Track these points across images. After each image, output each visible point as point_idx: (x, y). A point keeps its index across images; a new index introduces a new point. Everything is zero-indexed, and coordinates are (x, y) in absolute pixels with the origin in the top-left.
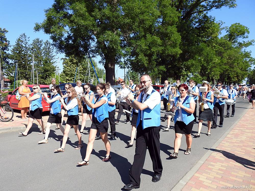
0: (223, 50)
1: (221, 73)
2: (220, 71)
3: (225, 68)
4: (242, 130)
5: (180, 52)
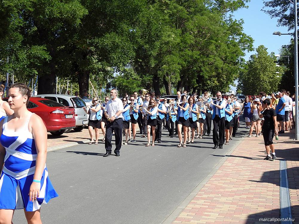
0: (185, 13)
1: (182, 66)
2: (181, 62)
3: (192, 57)
4: (213, 198)
5: (83, 12)
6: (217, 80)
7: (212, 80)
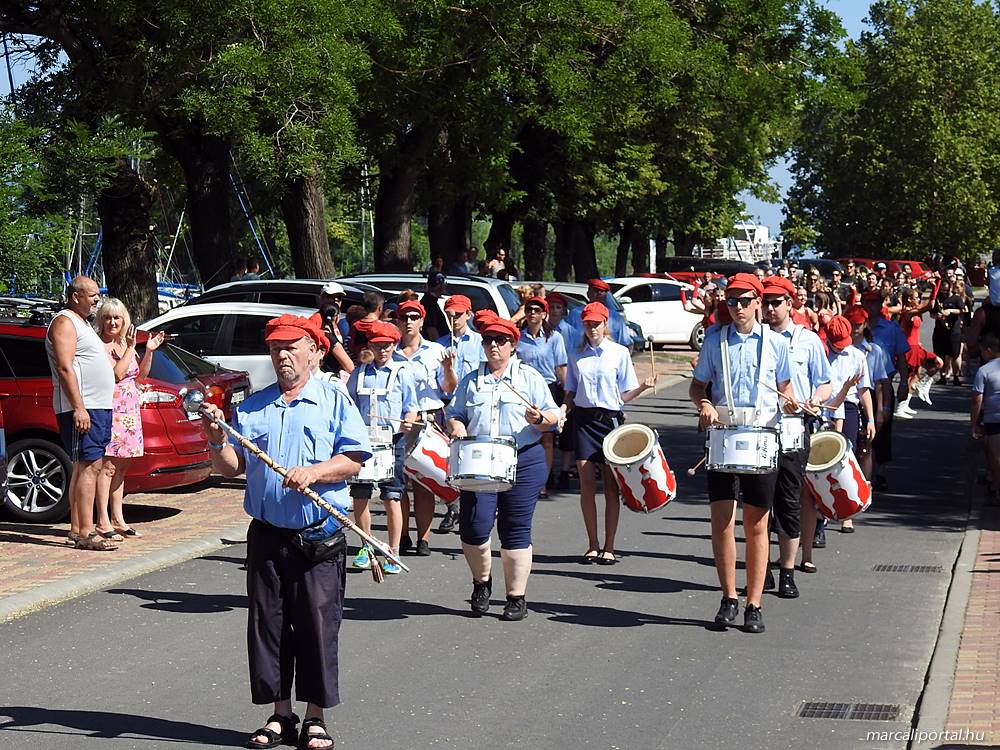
6: (653, 161)
7: (622, 159)
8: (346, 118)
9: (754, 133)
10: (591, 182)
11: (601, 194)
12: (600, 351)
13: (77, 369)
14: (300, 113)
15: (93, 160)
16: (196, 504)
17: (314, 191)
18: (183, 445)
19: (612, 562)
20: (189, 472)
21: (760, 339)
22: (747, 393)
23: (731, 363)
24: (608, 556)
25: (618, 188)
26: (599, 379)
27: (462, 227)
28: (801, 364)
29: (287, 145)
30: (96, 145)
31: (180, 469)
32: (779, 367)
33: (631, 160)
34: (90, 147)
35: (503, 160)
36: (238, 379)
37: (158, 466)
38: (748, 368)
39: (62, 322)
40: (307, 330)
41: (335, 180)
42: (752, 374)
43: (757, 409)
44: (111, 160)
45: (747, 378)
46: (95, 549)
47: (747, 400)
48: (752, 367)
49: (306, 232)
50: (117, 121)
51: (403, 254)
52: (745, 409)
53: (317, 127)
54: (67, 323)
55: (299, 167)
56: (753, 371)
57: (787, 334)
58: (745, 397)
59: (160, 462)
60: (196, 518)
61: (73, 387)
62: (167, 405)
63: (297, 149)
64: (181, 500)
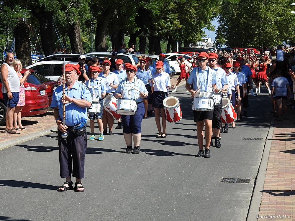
8: (87, 6)
9: (207, 10)
10: (159, 25)
11: (162, 29)
12: (161, 75)
13: (8, 80)
14: (74, 5)
15: (12, 18)
16: (43, 120)
17: (77, 28)
18: (39, 102)
19: (165, 137)
20: (41, 111)
21: (208, 71)
22: (204, 87)
23: (199, 78)
24: (164, 135)
25: (167, 27)
26: (161, 83)
27: (121, 38)
28: (220, 79)
29: (69, 14)
30: (13, 14)
31: (38, 110)
32: (213, 80)
33: (171, 18)
34: (11, 14)
35: (133, 18)
36: (55, 83)
37: (32, 109)
38: (204, 80)
39: (3, 66)
40: (74, 68)
41: (84, 24)
42: (206, 82)
43: (207, 92)
44: (17, 18)
45: (204, 83)
46: (13, 133)
47: (204, 90)
48: (205, 80)
49: (75, 40)
50: (19, 7)
51: (104, 46)
52: (203, 92)
53: (78, 9)
54: (5, 67)
55: (73, 20)
56: (206, 81)
57: (216, 70)
58: (204, 88)
59: (32, 108)
60: (43, 124)
61: (7, 86)
62: (34, 91)
63: (72, 15)
64: (39, 119)
